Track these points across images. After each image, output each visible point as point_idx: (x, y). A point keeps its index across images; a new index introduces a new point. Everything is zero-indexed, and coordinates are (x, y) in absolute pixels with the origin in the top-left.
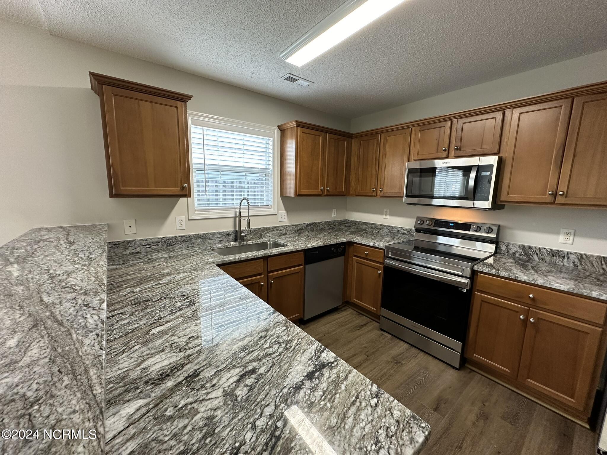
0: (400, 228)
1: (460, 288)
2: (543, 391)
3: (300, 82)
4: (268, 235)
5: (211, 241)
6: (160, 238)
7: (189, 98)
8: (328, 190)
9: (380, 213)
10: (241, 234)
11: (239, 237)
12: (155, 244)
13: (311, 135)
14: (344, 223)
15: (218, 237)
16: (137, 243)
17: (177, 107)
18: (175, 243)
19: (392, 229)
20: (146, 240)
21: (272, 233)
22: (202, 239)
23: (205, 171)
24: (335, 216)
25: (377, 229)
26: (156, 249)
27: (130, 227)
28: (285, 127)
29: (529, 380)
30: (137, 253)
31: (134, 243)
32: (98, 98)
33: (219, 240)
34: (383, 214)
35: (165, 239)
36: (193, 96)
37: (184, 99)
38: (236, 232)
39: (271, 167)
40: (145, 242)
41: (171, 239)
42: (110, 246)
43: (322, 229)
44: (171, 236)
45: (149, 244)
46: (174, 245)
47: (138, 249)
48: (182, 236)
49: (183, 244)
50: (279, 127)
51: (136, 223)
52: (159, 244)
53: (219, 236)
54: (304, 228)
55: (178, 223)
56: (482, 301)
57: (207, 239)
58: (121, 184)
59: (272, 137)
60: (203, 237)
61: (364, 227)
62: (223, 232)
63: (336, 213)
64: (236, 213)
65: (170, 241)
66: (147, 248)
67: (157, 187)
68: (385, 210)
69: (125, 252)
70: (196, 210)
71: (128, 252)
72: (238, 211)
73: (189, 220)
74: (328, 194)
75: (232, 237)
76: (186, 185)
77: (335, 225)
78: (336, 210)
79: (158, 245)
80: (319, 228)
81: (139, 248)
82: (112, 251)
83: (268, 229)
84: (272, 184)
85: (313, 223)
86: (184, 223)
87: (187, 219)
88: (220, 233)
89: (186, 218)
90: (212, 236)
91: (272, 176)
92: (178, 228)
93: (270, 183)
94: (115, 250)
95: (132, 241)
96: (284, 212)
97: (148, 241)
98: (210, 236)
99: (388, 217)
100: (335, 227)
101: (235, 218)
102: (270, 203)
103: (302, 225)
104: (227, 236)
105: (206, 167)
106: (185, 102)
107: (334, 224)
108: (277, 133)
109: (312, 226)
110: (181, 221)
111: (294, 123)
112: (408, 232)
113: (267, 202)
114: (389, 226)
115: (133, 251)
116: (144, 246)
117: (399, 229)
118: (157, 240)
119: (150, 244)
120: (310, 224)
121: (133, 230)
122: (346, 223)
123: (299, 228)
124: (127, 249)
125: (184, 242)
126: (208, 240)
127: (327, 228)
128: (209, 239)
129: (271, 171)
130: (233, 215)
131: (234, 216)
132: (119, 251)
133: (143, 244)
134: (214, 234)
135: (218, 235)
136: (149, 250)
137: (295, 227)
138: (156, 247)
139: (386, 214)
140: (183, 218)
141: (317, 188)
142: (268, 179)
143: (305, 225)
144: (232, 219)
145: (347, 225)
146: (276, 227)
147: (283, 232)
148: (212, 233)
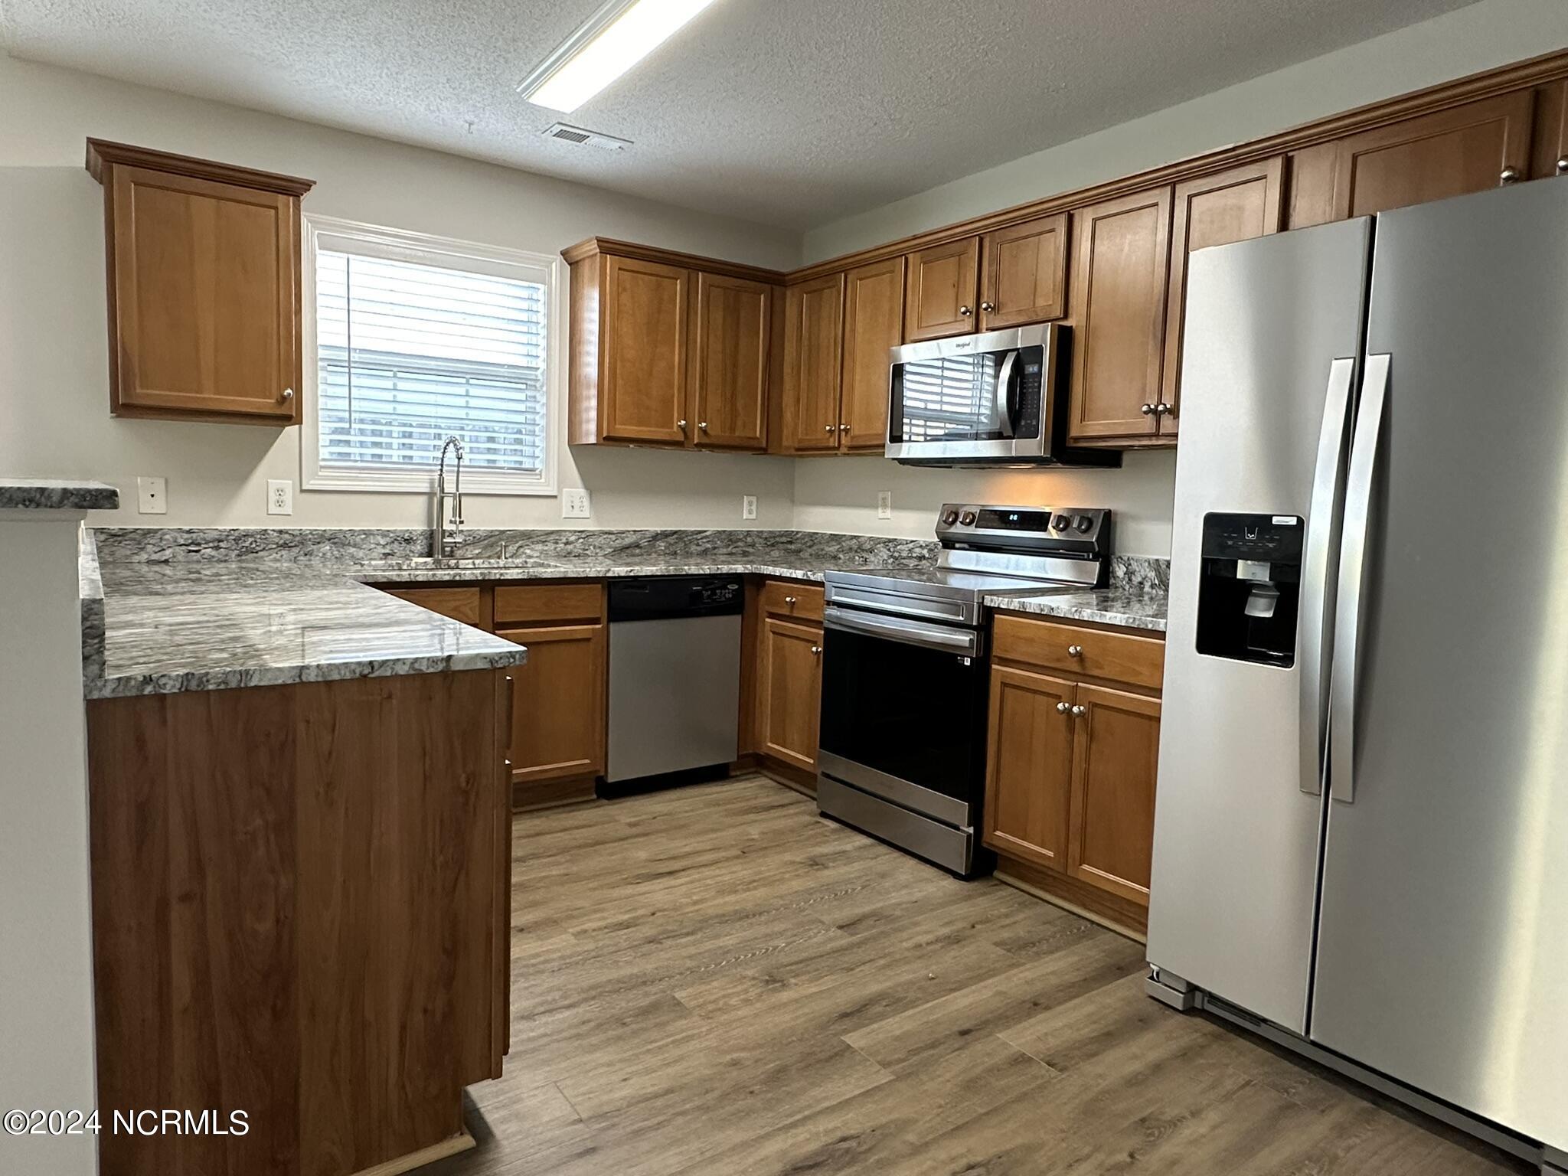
0: (912, 541)
1: (961, 656)
2: (1108, 888)
3: (594, 140)
4: (528, 551)
5: (361, 554)
6: (225, 530)
7: (307, 185)
8: (704, 431)
9: (871, 503)
10: (443, 537)
11: (438, 546)
12: (211, 545)
13: (646, 277)
14: (784, 539)
15: (378, 544)
16: (167, 537)
17: (276, 208)
18: (263, 546)
19: (896, 546)
20: (189, 532)
21: (540, 547)
22: (335, 543)
23: (349, 367)
24: (753, 516)
25: (863, 550)
26: (213, 557)
27: (152, 496)
28: (577, 255)
29: (1085, 867)
30: (166, 562)
31: (158, 535)
32: (100, 191)
33: (383, 551)
34: (876, 507)
35: (236, 533)
36: (315, 183)
37: (295, 189)
38: (431, 535)
39: (542, 366)
40: (186, 536)
41: (252, 536)
42: (103, 537)
43: (705, 552)
44: (252, 528)
45: (194, 543)
46: (261, 554)
47: (168, 553)
48: (281, 532)
49: (283, 552)
50: (564, 254)
51: (167, 491)
52: (221, 544)
53: (382, 542)
54: (644, 543)
55: (273, 497)
56: (1004, 685)
57: (349, 544)
58: (137, 383)
59: (543, 283)
60: (335, 539)
61: (833, 549)
62: (394, 532)
63: (754, 508)
64: (432, 482)
65: (250, 540)
66: (190, 551)
67: (218, 394)
68: (881, 495)
69: (137, 557)
70: (322, 467)
71: (144, 556)
72: (437, 477)
73: (302, 491)
74: (706, 440)
75: (419, 547)
76: (289, 391)
77: (753, 545)
78: (754, 499)
79: (217, 548)
80: (693, 548)
81: (170, 550)
82: (106, 551)
83: (528, 536)
84: (543, 411)
85: (675, 532)
86: (288, 497)
87: (298, 490)
88: (385, 534)
89: (293, 484)
90: (363, 540)
91: (544, 389)
92: (273, 509)
93: (538, 407)
94: (114, 549)
95: (156, 531)
96: (582, 492)
97: (194, 535)
98: (358, 539)
99: (888, 513)
100: (751, 550)
101: (430, 495)
102: (538, 465)
103: (639, 535)
104: (404, 544)
105: (355, 356)
106: (297, 196)
107: (749, 539)
108: (558, 270)
109: (671, 540)
110: (280, 491)
111: (594, 244)
112: (931, 550)
113: (531, 460)
114: (890, 541)
115: (155, 557)
116: (184, 548)
117: (911, 545)
118: (215, 535)
119: (199, 544)
120: (665, 535)
121: (159, 505)
122: (791, 542)
123: (627, 541)
124: (142, 549)
125: (285, 546)
126: (352, 550)
127: (725, 551)
128: (354, 546)
129: (542, 374)
130: (424, 487)
131: (427, 490)
132: (122, 551)
133: (182, 542)
134: (368, 533)
135: (379, 538)
136: (195, 558)
137: (613, 537)
138: (214, 553)
139: (885, 506)
140: (288, 485)
141: (668, 423)
142: (535, 397)
143: (648, 535)
144: (423, 499)
145: (793, 547)
146: (552, 532)
147: (578, 547)
148: (364, 532)
